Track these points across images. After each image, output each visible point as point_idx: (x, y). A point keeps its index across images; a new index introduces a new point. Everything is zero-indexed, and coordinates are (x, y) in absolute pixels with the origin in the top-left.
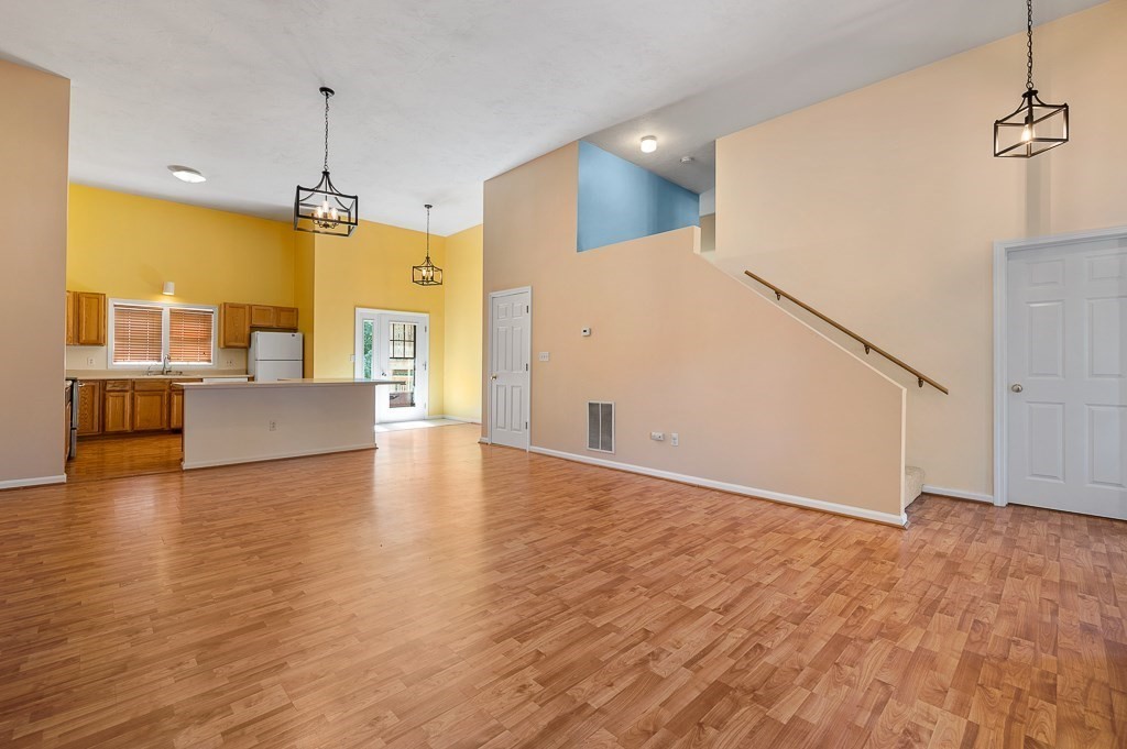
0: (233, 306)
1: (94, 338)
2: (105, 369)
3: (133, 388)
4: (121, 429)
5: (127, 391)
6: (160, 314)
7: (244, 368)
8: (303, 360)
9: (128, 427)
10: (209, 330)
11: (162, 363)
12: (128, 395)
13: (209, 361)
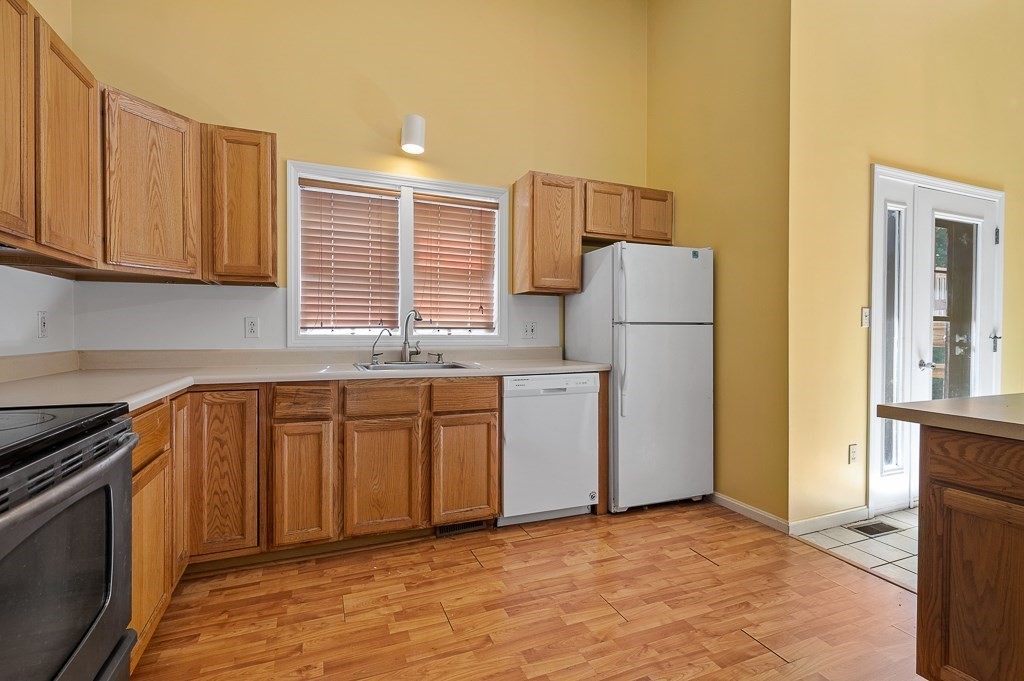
0: (552, 183)
1: (248, 260)
2: (280, 347)
3: (342, 407)
4: (312, 533)
5: (325, 418)
6: (393, 206)
7: (556, 342)
8: (714, 324)
9: (330, 530)
10: (488, 249)
11: (397, 333)
12: (329, 430)
13: (489, 327)
